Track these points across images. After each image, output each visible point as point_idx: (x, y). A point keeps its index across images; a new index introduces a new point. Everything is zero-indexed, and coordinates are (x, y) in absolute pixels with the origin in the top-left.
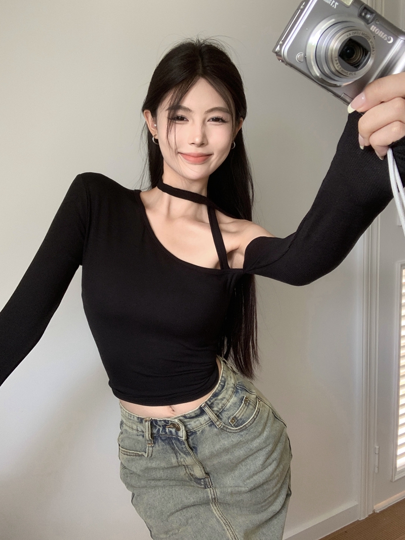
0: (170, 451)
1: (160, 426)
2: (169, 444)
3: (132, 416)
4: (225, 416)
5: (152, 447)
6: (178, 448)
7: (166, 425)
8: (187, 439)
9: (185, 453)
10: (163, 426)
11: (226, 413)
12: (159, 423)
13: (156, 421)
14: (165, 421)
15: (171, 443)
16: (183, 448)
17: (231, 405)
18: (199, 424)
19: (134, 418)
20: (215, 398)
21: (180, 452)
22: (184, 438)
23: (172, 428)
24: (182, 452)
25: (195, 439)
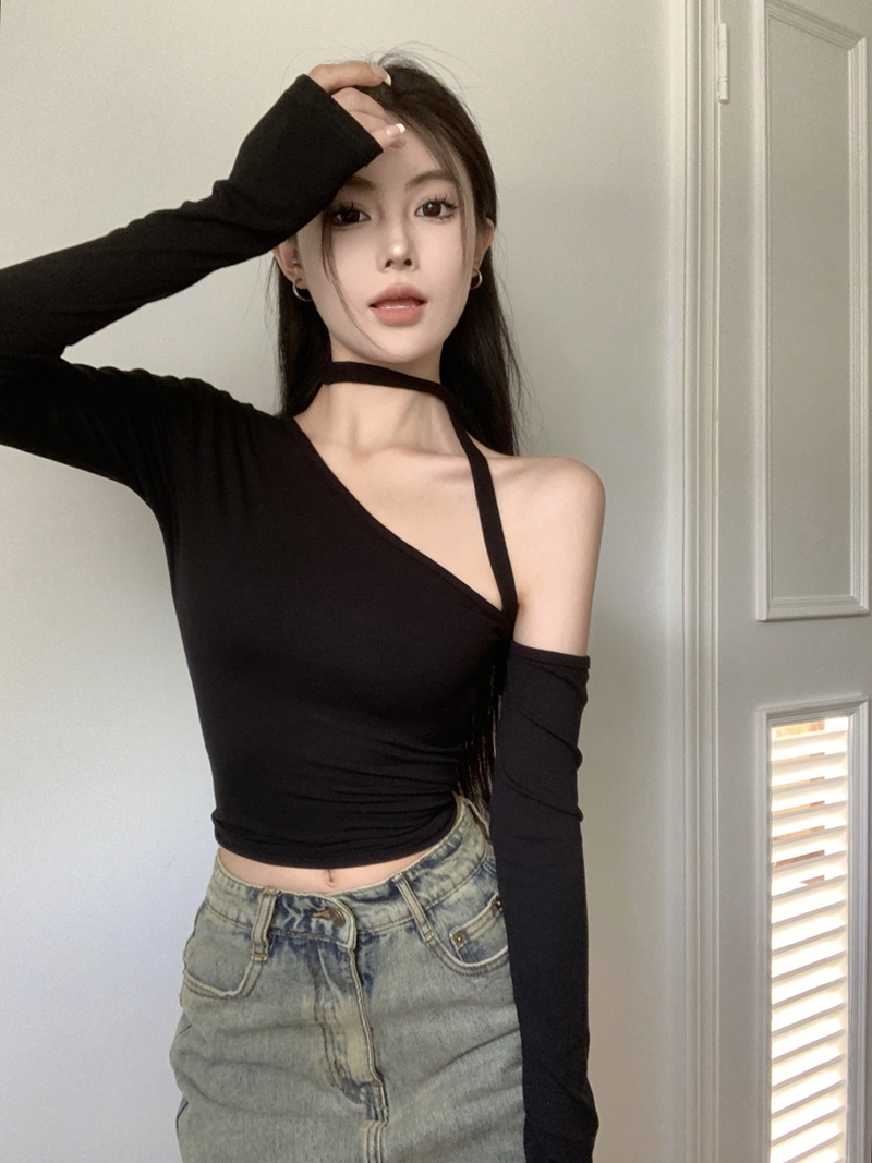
0: (305, 977)
1: (298, 912)
2: (307, 957)
3: (237, 885)
4: (442, 917)
5: (262, 963)
6: (328, 970)
7: (313, 911)
8: (357, 950)
9: (342, 986)
10: (305, 911)
11: (447, 913)
12: (297, 903)
13: (290, 898)
14: (312, 899)
15: (313, 956)
16: (341, 970)
17: (459, 900)
18: (386, 920)
19: (239, 888)
20: (427, 870)
21: (329, 982)
22: (350, 944)
23: (327, 919)
24: (335, 981)
25: (373, 954)
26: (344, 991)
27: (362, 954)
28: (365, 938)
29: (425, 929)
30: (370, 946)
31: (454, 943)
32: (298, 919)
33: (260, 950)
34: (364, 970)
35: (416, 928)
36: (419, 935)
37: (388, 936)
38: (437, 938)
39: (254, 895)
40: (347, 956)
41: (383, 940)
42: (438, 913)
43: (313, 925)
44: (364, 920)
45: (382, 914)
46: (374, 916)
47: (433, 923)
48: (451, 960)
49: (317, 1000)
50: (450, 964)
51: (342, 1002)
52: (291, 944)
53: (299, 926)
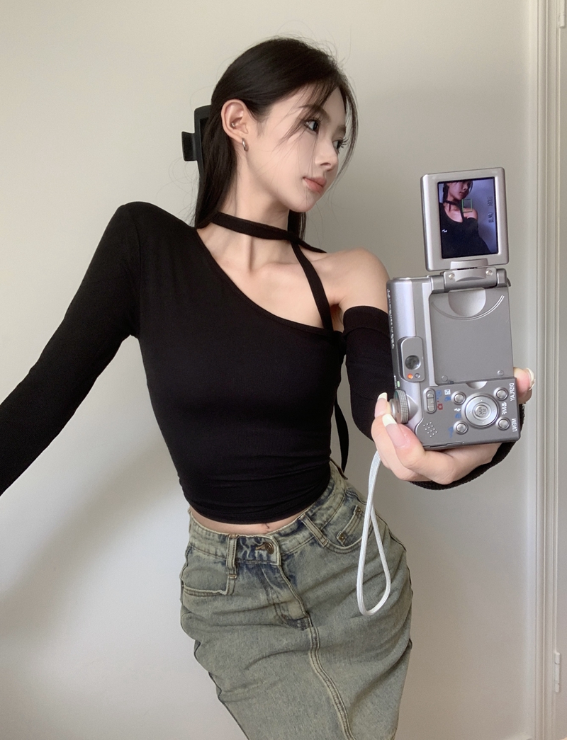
1: (248, 547)
2: (257, 574)
3: (212, 534)
15: (259, 573)
16: (276, 578)
17: (339, 517)
18: (297, 544)
19: (213, 536)
20: (319, 507)
21: (272, 585)
22: (278, 563)
23: (264, 550)
24: (275, 584)
25: (292, 564)
26: (281, 588)
27: (286, 566)
28: (285, 557)
29: (323, 540)
30: (289, 561)
31: (340, 541)
32: (248, 552)
33: (232, 572)
34: (288, 573)
35: (316, 541)
36: (319, 544)
37: (299, 552)
38: (330, 542)
39: (223, 539)
40: (277, 568)
41: (296, 555)
42: (328, 529)
43: (256, 555)
44: (283, 547)
45: (294, 541)
46: (289, 543)
47: (326, 535)
48: (339, 549)
49: (268, 595)
50: (339, 551)
51: (282, 593)
52: (247, 568)
53: (249, 556)
